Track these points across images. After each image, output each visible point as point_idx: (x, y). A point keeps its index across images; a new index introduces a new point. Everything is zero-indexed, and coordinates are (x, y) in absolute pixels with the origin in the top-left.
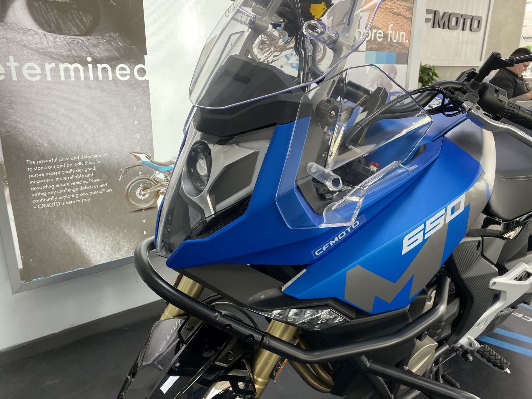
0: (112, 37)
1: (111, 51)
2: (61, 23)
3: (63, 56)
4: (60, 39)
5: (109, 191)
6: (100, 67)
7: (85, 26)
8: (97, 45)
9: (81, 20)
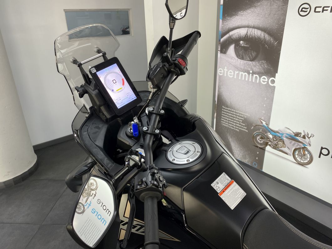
0: (263, 63)
1: (261, 69)
2: (244, 55)
3: (242, 69)
4: (242, 62)
5: (246, 131)
6: (255, 76)
7: (252, 58)
8: (256, 66)
9: (251, 54)
